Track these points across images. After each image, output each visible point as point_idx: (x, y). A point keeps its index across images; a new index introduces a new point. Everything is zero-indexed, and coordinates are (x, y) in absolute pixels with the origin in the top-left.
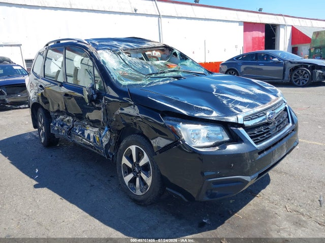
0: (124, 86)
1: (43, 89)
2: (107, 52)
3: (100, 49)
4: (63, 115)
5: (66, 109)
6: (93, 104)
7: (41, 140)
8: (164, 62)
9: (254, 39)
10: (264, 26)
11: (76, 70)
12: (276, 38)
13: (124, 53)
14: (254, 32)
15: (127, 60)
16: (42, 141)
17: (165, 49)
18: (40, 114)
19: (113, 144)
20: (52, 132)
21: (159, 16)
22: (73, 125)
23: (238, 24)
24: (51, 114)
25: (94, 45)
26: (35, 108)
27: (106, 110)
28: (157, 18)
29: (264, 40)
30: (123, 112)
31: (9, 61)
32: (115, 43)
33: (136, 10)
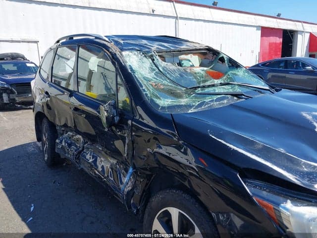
0: (163, 108)
1: (49, 96)
2: (135, 54)
3: (126, 50)
4: (71, 131)
5: (75, 126)
6: (112, 130)
7: (44, 157)
8: (205, 69)
9: (271, 45)
10: (282, 32)
11: (91, 73)
12: (294, 45)
13: (157, 57)
14: (271, 37)
15: (161, 66)
16: (46, 158)
17: (208, 52)
18: (45, 126)
19: (138, 192)
20: (56, 151)
21: (176, 18)
22: (83, 147)
23: (256, 28)
24: (58, 128)
25: (117, 43)
26: (40, 118)
27: (133, 142)
28: (175, 20)
29: (281, 46)
30: (161, 151)
31: (23, 58)
32: (144, 42)
33: (153, 11)
